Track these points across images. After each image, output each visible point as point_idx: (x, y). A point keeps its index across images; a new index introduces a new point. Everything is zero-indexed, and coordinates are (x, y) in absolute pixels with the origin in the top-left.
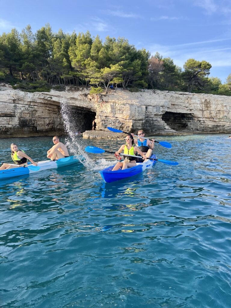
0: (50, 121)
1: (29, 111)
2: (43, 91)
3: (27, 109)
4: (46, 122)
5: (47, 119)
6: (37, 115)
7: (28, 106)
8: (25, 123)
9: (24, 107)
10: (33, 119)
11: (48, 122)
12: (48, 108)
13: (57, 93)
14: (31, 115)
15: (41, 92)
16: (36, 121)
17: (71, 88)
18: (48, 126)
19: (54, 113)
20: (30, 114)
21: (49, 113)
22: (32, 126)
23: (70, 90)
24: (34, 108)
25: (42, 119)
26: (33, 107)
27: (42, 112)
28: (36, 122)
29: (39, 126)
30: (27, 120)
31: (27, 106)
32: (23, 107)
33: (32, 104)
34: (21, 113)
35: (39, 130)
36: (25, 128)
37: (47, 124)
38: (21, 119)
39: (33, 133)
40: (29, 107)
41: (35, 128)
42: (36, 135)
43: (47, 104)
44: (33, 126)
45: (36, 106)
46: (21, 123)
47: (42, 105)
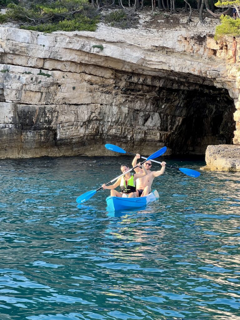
0: (92, 113)
1: (40, 85)
2: (78, 29)
3: (37, 79)
4: (82, 116)
5: (84, 107)
6: (59, 96)
7: (38, 71)
8: (28, 117)
9: (29, 73)
10: (48, 107)
11: (86, 118)
12: (90, 76)
13: (117, 33)
14: (44, 95)
15: (72, 30)
16: (56, 114)
17: (154, 17)
18: (87, 128)
19: (105, 90)
20: (42, 93)
21: (91, 92)
22: (46, 128)
23: (152, 24)
24: (52, 75)
25: (72, 107)
26: (50, 73)
27: (74, 88)
28: (57, 117)
29: (63, 127)
30: (34, 112)
31: (36, 71)
32: (26, 73)
33: (48, 65)
34: (19, 91)
35: (61, 139)
36: (29, 133)
37: (84, 123)
38: (20, 107)
39: (47, 148)
40: (41, 74)
41: (51, 133)
42: (54, 152)
43: (86, 65)
44: (49, 128)
45: (60, 72)
46: (17, 117)
47: (73, 69)
